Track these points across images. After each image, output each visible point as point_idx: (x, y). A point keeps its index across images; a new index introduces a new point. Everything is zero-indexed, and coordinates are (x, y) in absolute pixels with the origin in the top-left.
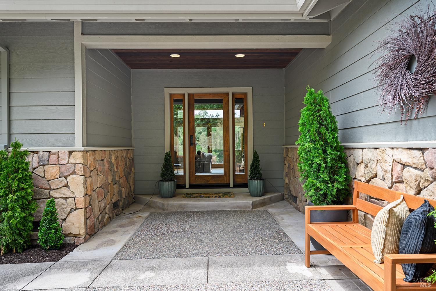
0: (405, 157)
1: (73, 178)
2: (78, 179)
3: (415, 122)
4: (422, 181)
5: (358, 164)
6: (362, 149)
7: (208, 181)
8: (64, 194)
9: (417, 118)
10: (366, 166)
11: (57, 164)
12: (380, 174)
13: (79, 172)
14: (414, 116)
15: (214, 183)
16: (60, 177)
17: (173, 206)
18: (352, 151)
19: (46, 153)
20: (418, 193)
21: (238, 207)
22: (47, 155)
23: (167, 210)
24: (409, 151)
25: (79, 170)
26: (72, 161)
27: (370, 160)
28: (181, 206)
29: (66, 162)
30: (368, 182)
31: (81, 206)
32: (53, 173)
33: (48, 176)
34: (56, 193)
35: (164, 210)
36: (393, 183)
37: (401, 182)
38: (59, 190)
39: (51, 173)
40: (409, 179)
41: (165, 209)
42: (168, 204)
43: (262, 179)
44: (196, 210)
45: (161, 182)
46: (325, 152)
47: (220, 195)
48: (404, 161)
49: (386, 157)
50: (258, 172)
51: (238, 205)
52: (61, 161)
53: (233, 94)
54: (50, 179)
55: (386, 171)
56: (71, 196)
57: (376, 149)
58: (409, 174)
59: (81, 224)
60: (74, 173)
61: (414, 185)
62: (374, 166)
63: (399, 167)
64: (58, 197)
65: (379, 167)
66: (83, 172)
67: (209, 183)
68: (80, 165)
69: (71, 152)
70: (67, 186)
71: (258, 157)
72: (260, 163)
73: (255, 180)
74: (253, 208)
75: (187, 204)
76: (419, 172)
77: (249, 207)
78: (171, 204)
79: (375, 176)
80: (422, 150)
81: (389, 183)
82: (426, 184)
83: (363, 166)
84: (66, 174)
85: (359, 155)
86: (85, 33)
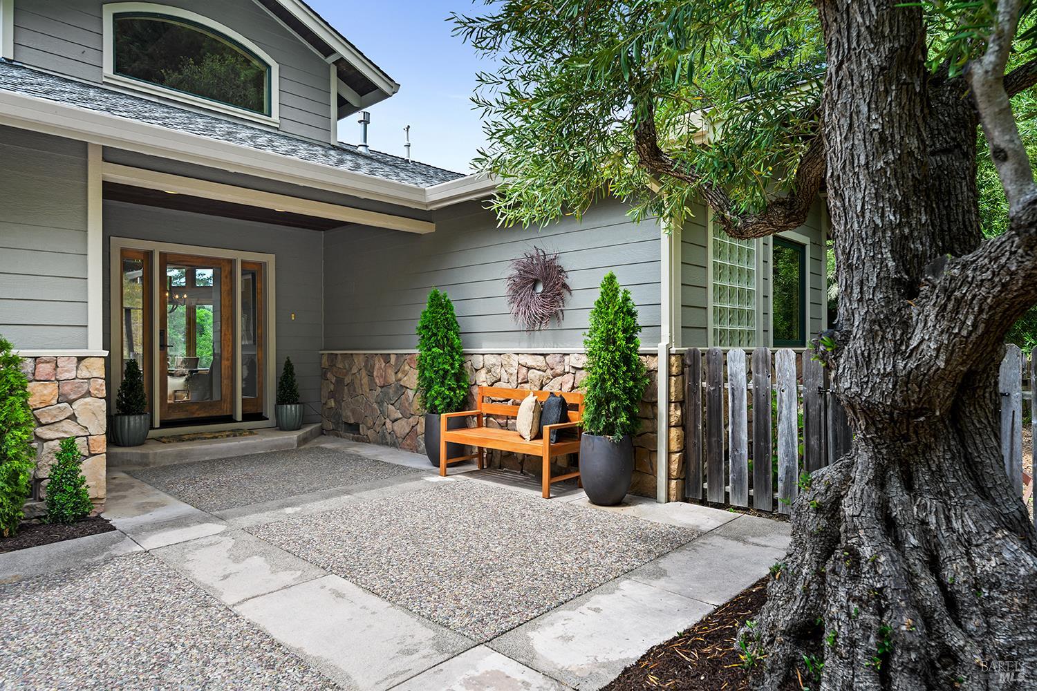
0: (530, 361)
1: (86, 404)
2: (96, 404)
3: (537, 333)
4: (545, 379)
5: (477, 370)
6: (483, 355)
7: (193, 413)
8: (65, 432)
9: (539, 330)
10: (489, 371)
11: (53, 379)
12: (505, 377)
13: (96, 392)
14: (537, 328)
15: (204, 415)
16: (58, 403)
17: (164, 456)
18: (468, 357)
19: (30, 360)
20: (541, 389)
21: (276, 446)
22: (32, 364)
23: (154, 463)
24: (533, 356)
25: (97, 389)
26: (84, 373)
27: (494, 365)
28: (180, 455)
29: (73, 375)
30: (492, 385)
31: (101, 449)
32: (44, 395)
33: (35, 401)
34: (49, 432)
35: (147, 465)
36: (518, 384)
37: (527, 382)
38: (57, 425)
39: (41, 396)
40: (535, 380)
41: (150, 462)
42: (156, 454)
43: (298, 403)
44: (207, 458)
45: (123, 417)
46: (452, 357)
47: (227, 433)
48: (529, 364)
49: (512, 362)
50: (293, 391)
51: (276, 443)
52: (61, 373)
53: (243, 262)
54: (38, 406)
55: (511, 374)
56: (82, 433)
57: (500, 354)
58: (533, 374)
59: (100, 480)
60: (88, 394)
61: (538, 383)
62: (498, 371)
63: (525, 370)
64: (53, 437)
65: (503, 371)
66: (105, 392)
67: (195, 416)
68: (100, 380)
69: (80, 359)
70: (73, 417)
71: (292, 368)
72: (295, 378)
73: (289, 404)
74: (298, 447)
75: (192, 450)
76: (541, 373)
77: (292, 446)
78: (160, 453)
79: (500, 380)
80: (544, 355)
81: (514, 385)
82: (548, 381)
83: (483, 371)
84: (73, 397)
85: (478, 361)
86: (108, 158)
